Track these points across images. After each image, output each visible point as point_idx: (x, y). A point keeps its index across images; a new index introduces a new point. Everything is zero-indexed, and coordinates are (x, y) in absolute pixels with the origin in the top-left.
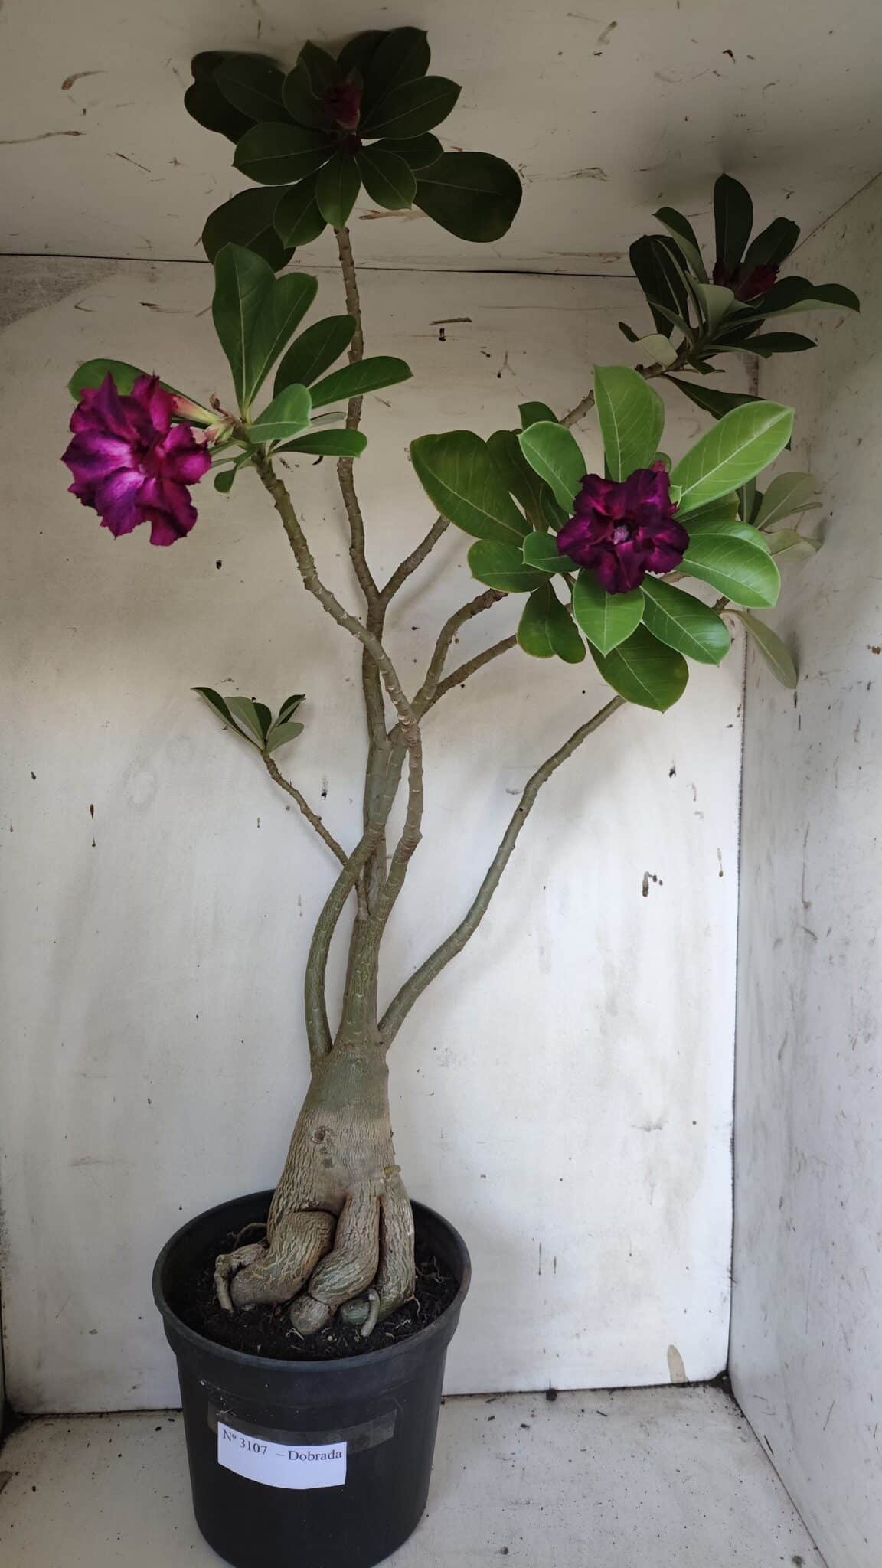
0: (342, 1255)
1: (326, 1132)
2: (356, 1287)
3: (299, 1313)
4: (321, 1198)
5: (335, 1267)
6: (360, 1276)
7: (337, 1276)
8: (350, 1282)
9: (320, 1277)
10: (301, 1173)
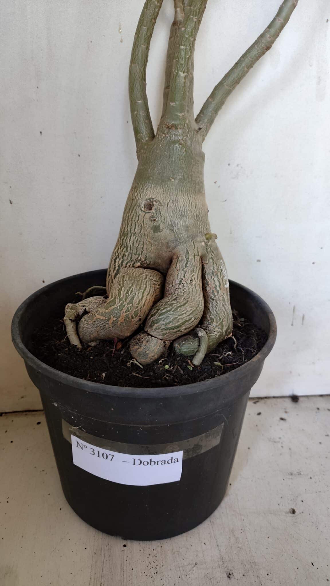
0: (174, 300)
1: (154, 203)
2: (188, 326)
3: (137, 347)
4: (151, 258)
5: (169, 309)
6: (191, 316)
7: (171, 316)
8: (183, 321)
9: (156, 318)
10: (133, 237)
